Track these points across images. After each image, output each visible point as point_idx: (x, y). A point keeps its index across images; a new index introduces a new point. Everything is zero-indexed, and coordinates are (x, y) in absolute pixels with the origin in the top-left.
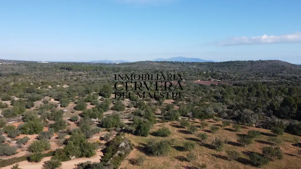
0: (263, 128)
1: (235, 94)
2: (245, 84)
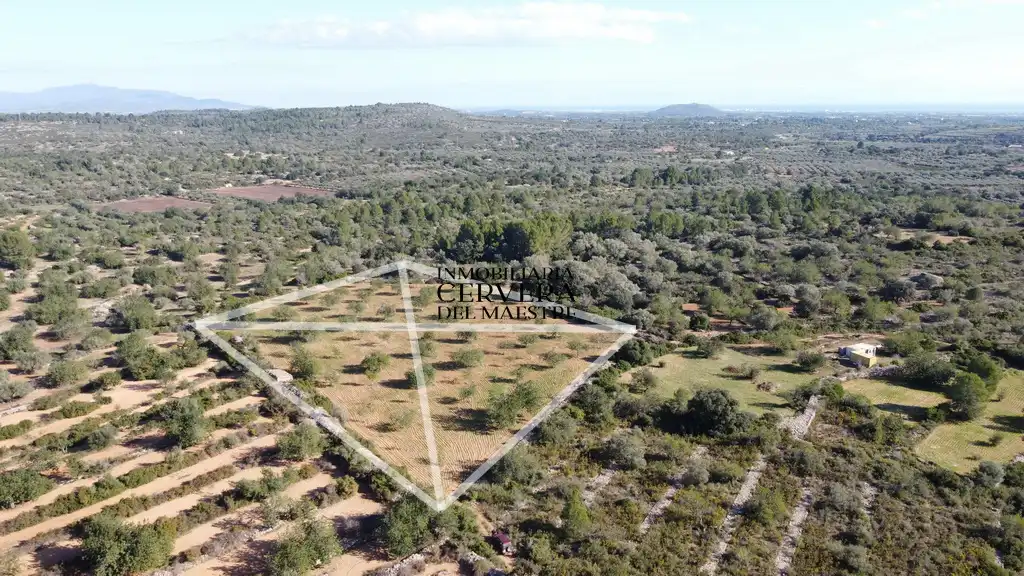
1: (355, 220)
2: (368, 191)
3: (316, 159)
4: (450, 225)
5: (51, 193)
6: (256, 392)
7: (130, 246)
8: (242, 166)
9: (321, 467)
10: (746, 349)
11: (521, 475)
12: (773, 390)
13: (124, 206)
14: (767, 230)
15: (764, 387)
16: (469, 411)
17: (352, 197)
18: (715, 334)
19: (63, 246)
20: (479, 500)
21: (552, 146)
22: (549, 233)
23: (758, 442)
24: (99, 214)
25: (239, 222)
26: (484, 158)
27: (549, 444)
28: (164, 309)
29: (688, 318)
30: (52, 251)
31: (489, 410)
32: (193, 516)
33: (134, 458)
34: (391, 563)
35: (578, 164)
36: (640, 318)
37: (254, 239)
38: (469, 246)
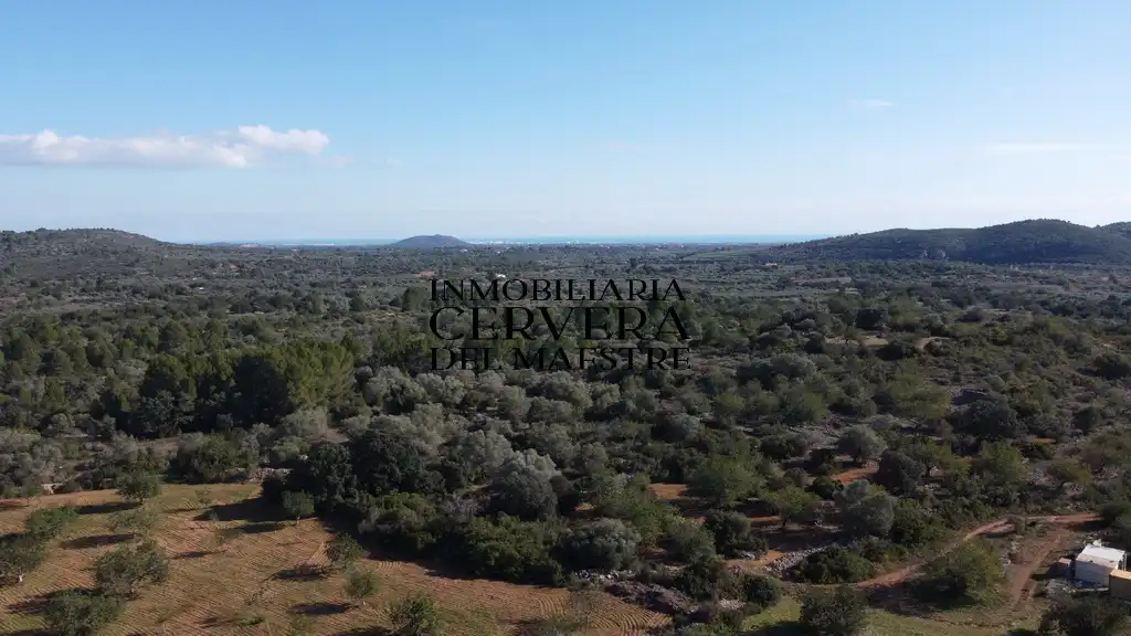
4: (132, 370)
10: (879, 593)
18: (778, 560)
22: (320, 371)
26: (192, 286)
29: (697, 522)
38: (165, 403)
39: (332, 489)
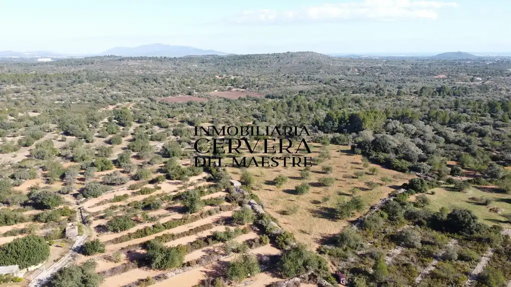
0: (313, 142)
1: (274, 109)
2: (281, 95)
3: (257, 79)
4: (321, 113)
5: (141, 92)
6: (224, 190)
7: (172, 118)
8: (223, 82)
9: (252, 229)
10: (484, 188)
11: (353, 243)
12: (500, 213)
13: (171, 99)
14: (500, 123)
15: (495, 211)
16: (326, 209)
17: (273, 98)
18: (465, 178)
19: (144, 117)
20: (329, 254)
21: (377, 74)
22: (373, 119)
23: (489, 241)
24: (159, 103)
25: (220, 108)
26: (340, 80)
27: (368, 230)
28: (185, 148)
29: (450, 169)
30: (140, 119)
31: (337, 209)
32: (194, 245)
33: (169, 215)
34: (283, 280)
35: (391, 84)
36: (422, 167)
37: (226, 117)
38: (330, 124)
39: (366, 149)
